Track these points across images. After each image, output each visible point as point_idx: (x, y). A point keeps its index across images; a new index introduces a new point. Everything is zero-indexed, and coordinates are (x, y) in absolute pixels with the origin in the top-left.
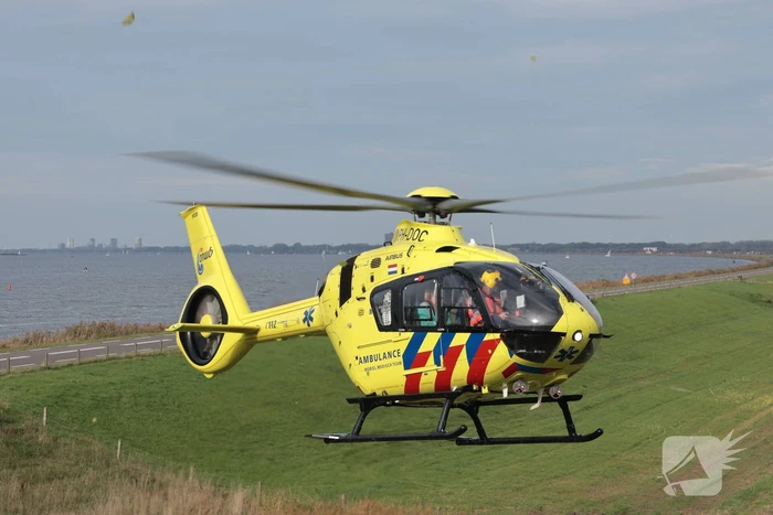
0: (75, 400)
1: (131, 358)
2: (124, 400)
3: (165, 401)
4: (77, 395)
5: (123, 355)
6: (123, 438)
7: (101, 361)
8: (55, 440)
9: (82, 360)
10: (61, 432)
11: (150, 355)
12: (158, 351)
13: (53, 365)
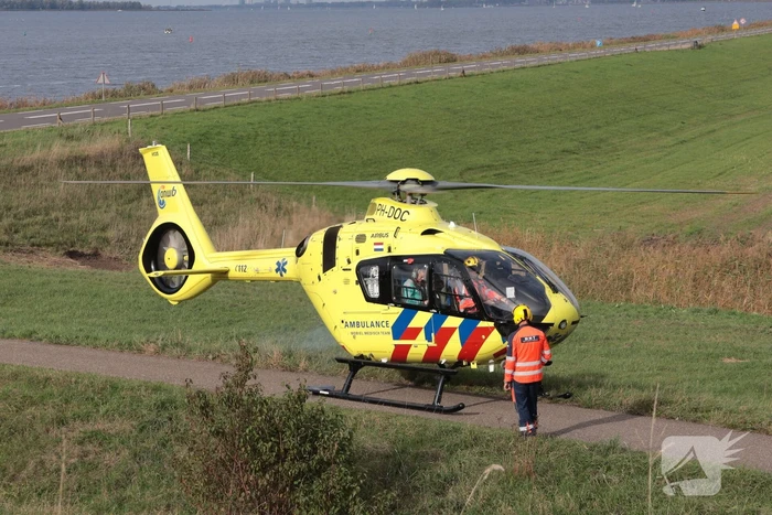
0: (217, 137)
1: (270, 101)
2: (259, 138)
3: (296, 139)
4: (219, 134)
5: (264, 99)
6: (257, 171)
7: (244, 104)
8: (197, 172)
9: (227, 104)
10: (202, 166)
11: (288, 99)
12: (296, 95)
13: (202, 107)
